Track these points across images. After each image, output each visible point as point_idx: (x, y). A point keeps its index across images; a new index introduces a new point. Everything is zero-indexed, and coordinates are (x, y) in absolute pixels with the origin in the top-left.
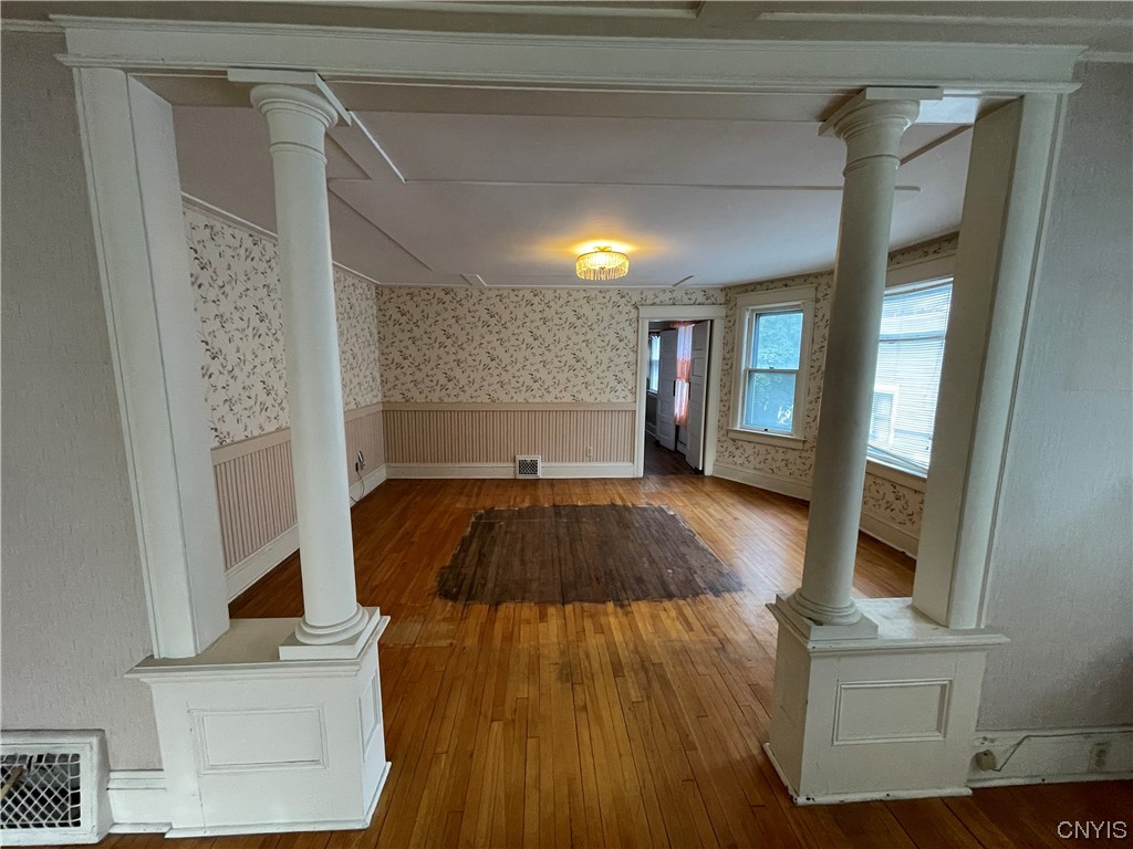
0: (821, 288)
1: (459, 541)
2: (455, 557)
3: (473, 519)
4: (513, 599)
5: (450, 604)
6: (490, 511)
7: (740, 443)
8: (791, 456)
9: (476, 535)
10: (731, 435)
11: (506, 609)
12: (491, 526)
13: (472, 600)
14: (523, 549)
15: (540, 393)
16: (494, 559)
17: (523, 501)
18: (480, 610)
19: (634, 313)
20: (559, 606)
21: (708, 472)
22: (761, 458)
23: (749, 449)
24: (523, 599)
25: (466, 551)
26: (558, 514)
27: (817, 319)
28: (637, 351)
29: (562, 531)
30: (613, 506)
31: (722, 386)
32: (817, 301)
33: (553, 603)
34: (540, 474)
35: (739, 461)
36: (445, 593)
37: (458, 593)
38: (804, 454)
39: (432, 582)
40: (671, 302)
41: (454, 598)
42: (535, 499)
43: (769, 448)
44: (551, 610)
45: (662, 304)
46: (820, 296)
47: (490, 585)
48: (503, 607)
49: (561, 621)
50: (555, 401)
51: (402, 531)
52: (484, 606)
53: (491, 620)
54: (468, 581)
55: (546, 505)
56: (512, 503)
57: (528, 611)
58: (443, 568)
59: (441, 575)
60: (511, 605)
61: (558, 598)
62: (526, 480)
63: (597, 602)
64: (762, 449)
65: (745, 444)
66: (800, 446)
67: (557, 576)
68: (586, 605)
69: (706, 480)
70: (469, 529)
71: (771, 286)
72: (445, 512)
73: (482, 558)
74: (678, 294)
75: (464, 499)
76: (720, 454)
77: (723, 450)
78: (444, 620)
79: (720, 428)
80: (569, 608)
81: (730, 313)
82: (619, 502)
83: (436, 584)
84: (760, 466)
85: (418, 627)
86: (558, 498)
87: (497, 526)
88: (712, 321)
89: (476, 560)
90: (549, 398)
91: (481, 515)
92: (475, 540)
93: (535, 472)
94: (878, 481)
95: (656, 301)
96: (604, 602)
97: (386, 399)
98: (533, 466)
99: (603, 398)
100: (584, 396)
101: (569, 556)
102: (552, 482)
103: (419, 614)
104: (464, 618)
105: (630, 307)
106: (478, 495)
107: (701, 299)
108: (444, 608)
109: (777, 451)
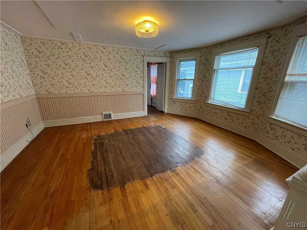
0: (203, 52)
1: (91, 154)
2: (92, 163)
3: (93, 142)
4: (129, 180)
5: (100, 192)
6: (99, 136)
7: (175, 102)
8: (191, 105)
9: (98, 149)
10: (172, 100)
11: (129, 186)
12: (102, 144)
13: (111, 186)
14: (121, 152)
15: (110, 88)
16: (110, 160)
17: (111, 130)
18: (116, 191)
19: (142, 59)
20: (150, 178)
21: (166, 112)
22: (182, 106)
23: (178, 104)
24: (133, 179)
25: (96, 158)
26: (126, 133)
27: (201, 63)
28: (144, 73)
29: (132, 141)
30: (144, 127)
31: (170, 85)
32: (201, 57)
33: (147, 177)
34: (113, 118)
35: (176, 108)
36: (95, 186)
37: (102, 184)
38: (195, 104)
39: (85, 181)
40: (154, 55)
41: (101, 188)
42: (115, 128)
43: (185, 103)
44: (148, 181)
45: (151, 56)
46: (201, 55)
47: (115, 175)
48: (126, 186)
49: (155, 187)
50: (116, 91)
51: (60, 153)
52: (118, 188)
53: (125, 196)
54: (104, 175)
55: (121, 130)
56: (106, 132)
57: (138, 185)
58: (88, 170)
59: (89, 175)
60: (130, 184)
61: (148, 174)
62: (108, 122)
63: (163, 172)
64: (182, 104)
65: (177, 103)
66: (194, 102)
67: (141, 163)
68: (160, 174)
69: (165, 114)
70: (93, 147)
71: (185, 51)
72: (79, 140)
73: (105, 161)
74: (156, 53)
75: (85, 132)
76: (169, 106)
77: (170, 105)
78: (101, 204)
79: (169, 98)
80: (154, 178)
81: (172, 60)
82: (145, 126)
83: (88, 181)
84: (182, 109)
85: (87, 214)
86: (123, 127)
87: (105, 143)
88: (166, 63)
89: (103, 162)
90: (113, 90)
91: (96, 139)
92: (98, 152)
93: (111, 118)
94: (222, 111)
95: (149, 55)
96: (166, 171)
97: (37, 93)
98: (110, 116)
99: (133, 90)
100: (126, 89)
101: (141, 152)
102: (118, 121)
103: (86, 205)
104: (111, 200)
105: (140, 56)
106: (91, 130)
107: (163, 55)
108: (97, 196)
109: (187, 104)
